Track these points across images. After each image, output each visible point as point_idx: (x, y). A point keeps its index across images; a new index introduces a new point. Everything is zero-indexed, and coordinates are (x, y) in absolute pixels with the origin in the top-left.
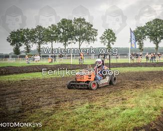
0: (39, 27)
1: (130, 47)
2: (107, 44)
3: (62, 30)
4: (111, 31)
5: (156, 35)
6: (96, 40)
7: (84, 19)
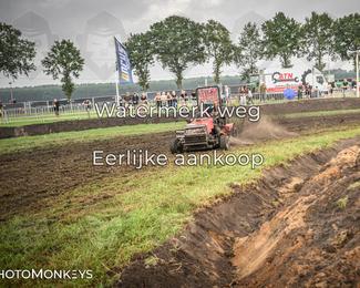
5: (176, 53)
6: (33, 68)
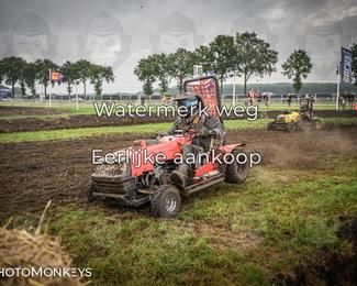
0: (181, 51)
1: (338, 82)
2: (294, 77)
3: (216, 55)
4: (304, 53)
6: (275, 70)
7: (254, 35)
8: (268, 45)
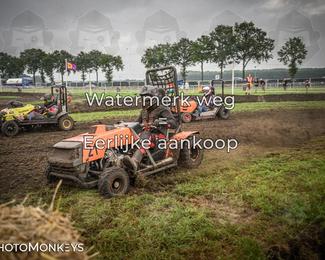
0: (184, 41)
2: (289, 63)
4: (299, 41)
7: (251, 24)
8: (265, 34)
